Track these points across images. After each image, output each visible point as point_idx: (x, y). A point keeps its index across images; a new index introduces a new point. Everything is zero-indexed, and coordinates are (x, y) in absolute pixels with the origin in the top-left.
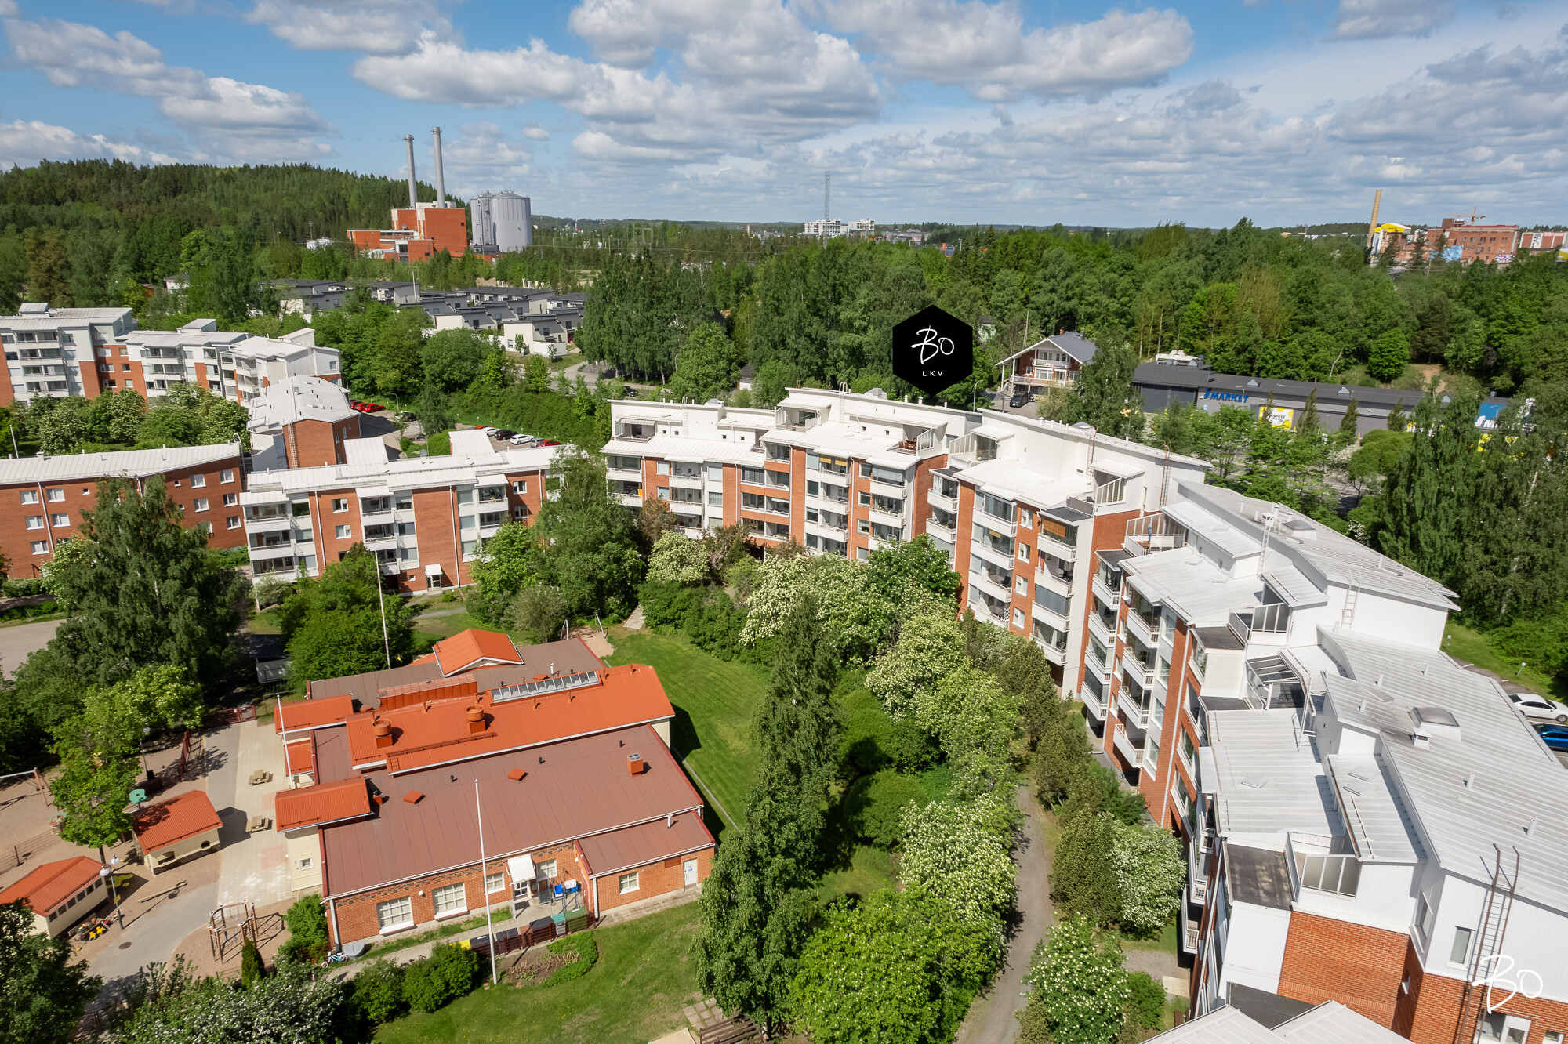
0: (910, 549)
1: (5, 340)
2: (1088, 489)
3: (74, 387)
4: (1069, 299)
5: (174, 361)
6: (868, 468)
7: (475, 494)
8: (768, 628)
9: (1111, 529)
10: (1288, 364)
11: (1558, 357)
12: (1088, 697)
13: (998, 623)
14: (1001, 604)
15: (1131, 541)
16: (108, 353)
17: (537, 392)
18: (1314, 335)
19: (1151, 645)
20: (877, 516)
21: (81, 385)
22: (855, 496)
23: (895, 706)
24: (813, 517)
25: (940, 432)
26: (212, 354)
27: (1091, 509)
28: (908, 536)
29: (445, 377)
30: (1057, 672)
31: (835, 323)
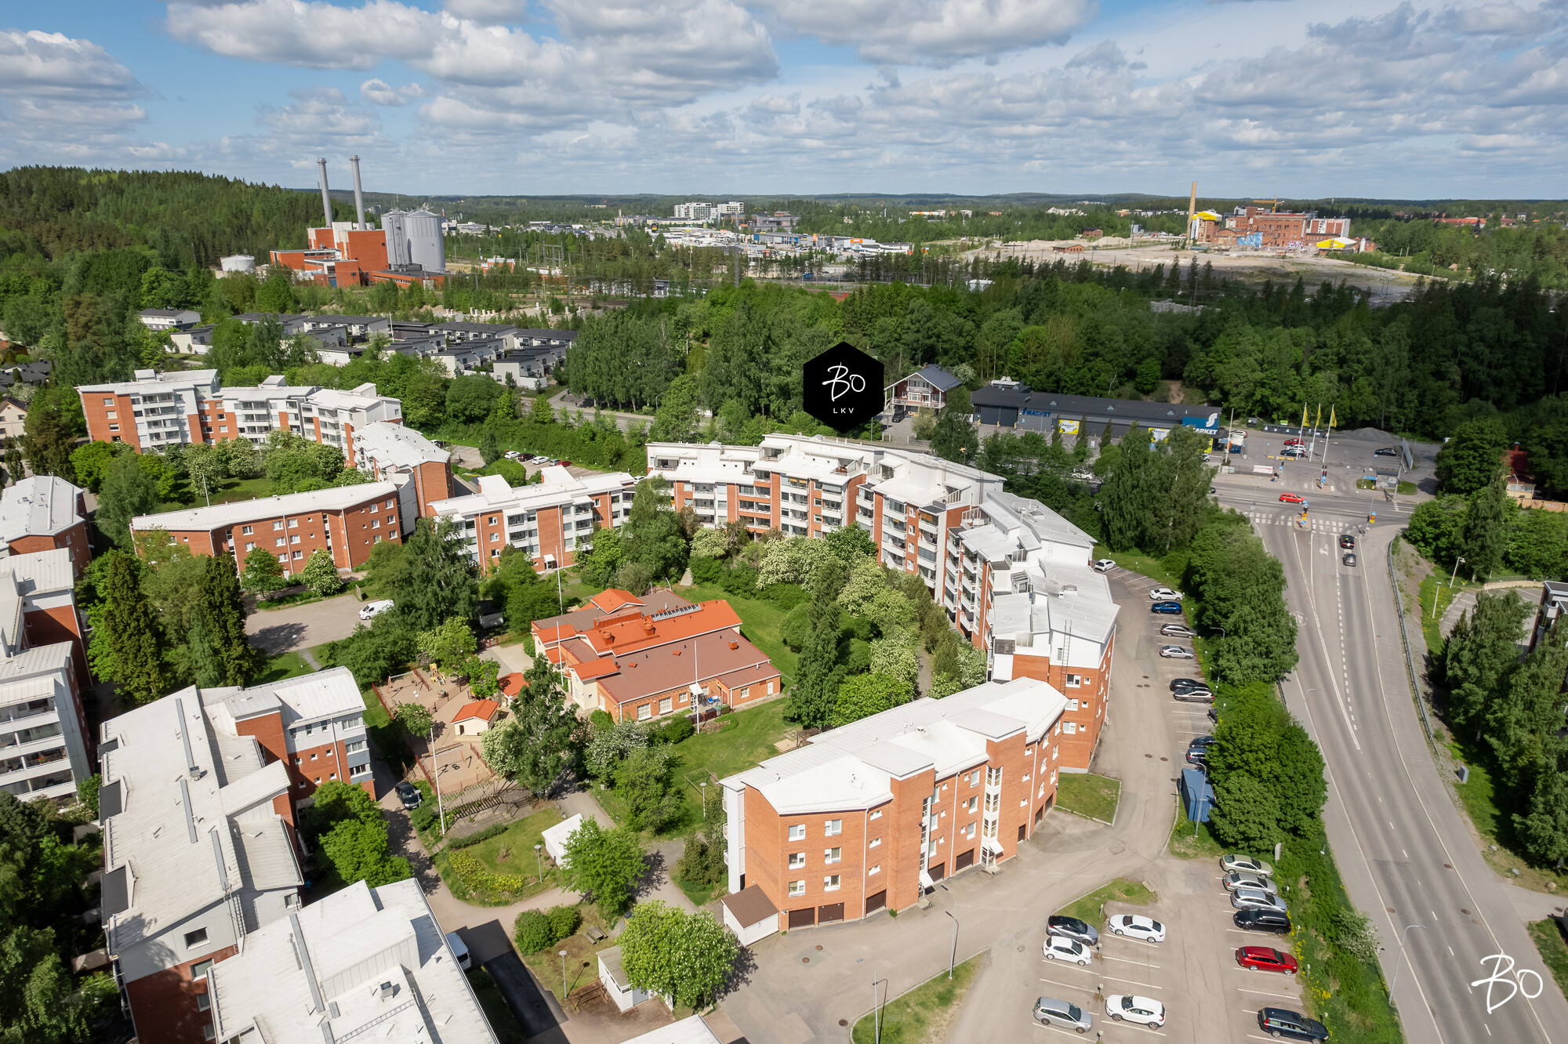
0: (849, 531)
1: (134, 402)
2: (943, 495)
3: (184, 435)
4: (929, 337)
5: (264, 412)
6: (819, 484)
7: (572, 509)
8: (772, 579)
9: (955, 517)
10: (1082, 384)
11: (1243, 380)
12: (948, 603)
13: (900, 569)
14: (900, 558)
15: (964, 522)
16: (207, 407)
17: (544, 423)
18: (1098, 363)
19: (973, 572)
20: (827, 512)
21: (189, 433)
22: (812, 501)
23: (853, 611)
24: (785, 513)
25: (860, 462)
26: (292, 405)
27: (944, 506)
28: (844, 523)
29: (467, 413)
30: (932, 591)
31: (766, 367)
